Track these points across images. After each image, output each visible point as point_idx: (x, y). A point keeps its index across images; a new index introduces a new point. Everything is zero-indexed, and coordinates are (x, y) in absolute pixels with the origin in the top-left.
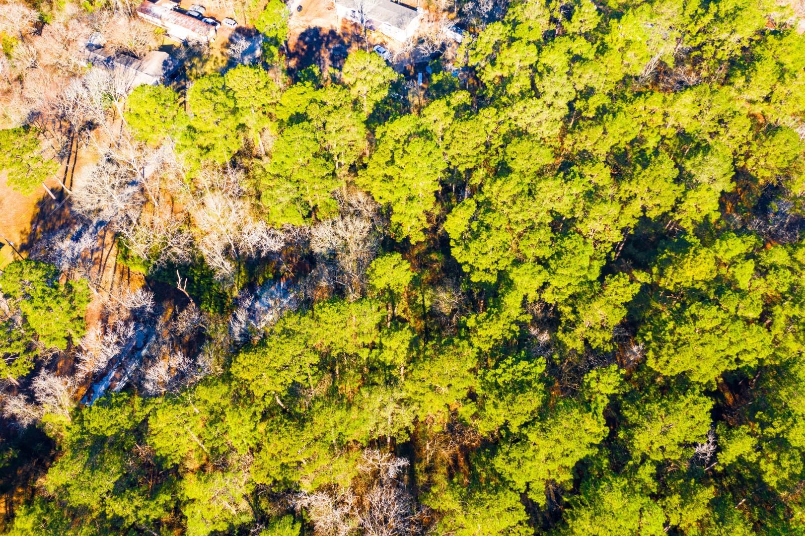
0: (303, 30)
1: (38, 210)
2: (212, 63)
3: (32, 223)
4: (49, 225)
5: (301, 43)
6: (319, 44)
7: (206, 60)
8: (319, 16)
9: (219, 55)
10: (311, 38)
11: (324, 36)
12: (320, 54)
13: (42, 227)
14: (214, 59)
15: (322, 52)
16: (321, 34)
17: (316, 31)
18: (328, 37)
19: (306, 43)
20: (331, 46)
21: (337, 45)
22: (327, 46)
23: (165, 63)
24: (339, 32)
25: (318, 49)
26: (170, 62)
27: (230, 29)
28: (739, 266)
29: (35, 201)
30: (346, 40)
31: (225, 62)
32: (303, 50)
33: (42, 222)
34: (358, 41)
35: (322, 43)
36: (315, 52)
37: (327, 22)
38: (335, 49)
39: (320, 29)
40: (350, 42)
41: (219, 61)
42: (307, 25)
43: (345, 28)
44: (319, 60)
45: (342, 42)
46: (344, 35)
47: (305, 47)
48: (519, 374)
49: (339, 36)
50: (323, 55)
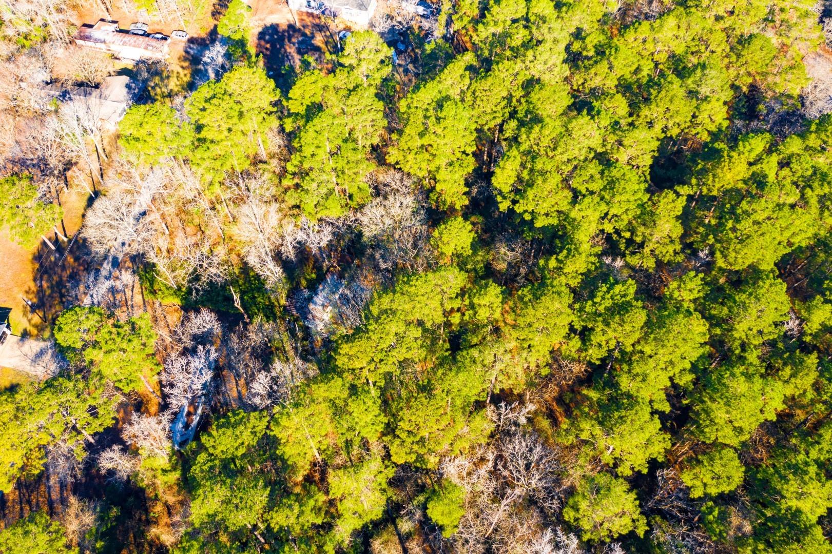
0: (260, 29)
1: (37, 266)
2: (175, 79)
3: (35, 280)
4: (56, 278)
5: (263, 43)
6: (281, 39)
7: (168, 77)
8: (271, 13)
9: (180, 70)
10: (271, 35)
11: (284, 31)
12: (286, 51)
13: (47, 281)
14: (175, 74)
15: (287, 48)
16: (280, 29)
17: (274, 28)
18: (288, 32)
19: (267, 42)
20: (294, 40)
21: (300, 39)
22: (290, 41)
23: (128, 86)
24: (298, 25)
25: (282, 46)
26: (133, 85)
27: (181, 41)
28: (765, 161)
29: (30, 257)
30: (308, 32)
31: (189, 75)
32: (267, 49)
33: (45, 277)
34: (320, 31)
35: (284, 40)
36: (280, 49)
37: (282, 18)
38: (299, 43)
39: (278, 25)
40: (312, 33)
41: (182, 75)
42: (262, 24)
43: (302, 20)
44: (287, 56)
45: (304, 35)
46: (304, 27)
47: (268, 46)
48: (619, 297)
49: (299, 29)
50: (289, 50)
